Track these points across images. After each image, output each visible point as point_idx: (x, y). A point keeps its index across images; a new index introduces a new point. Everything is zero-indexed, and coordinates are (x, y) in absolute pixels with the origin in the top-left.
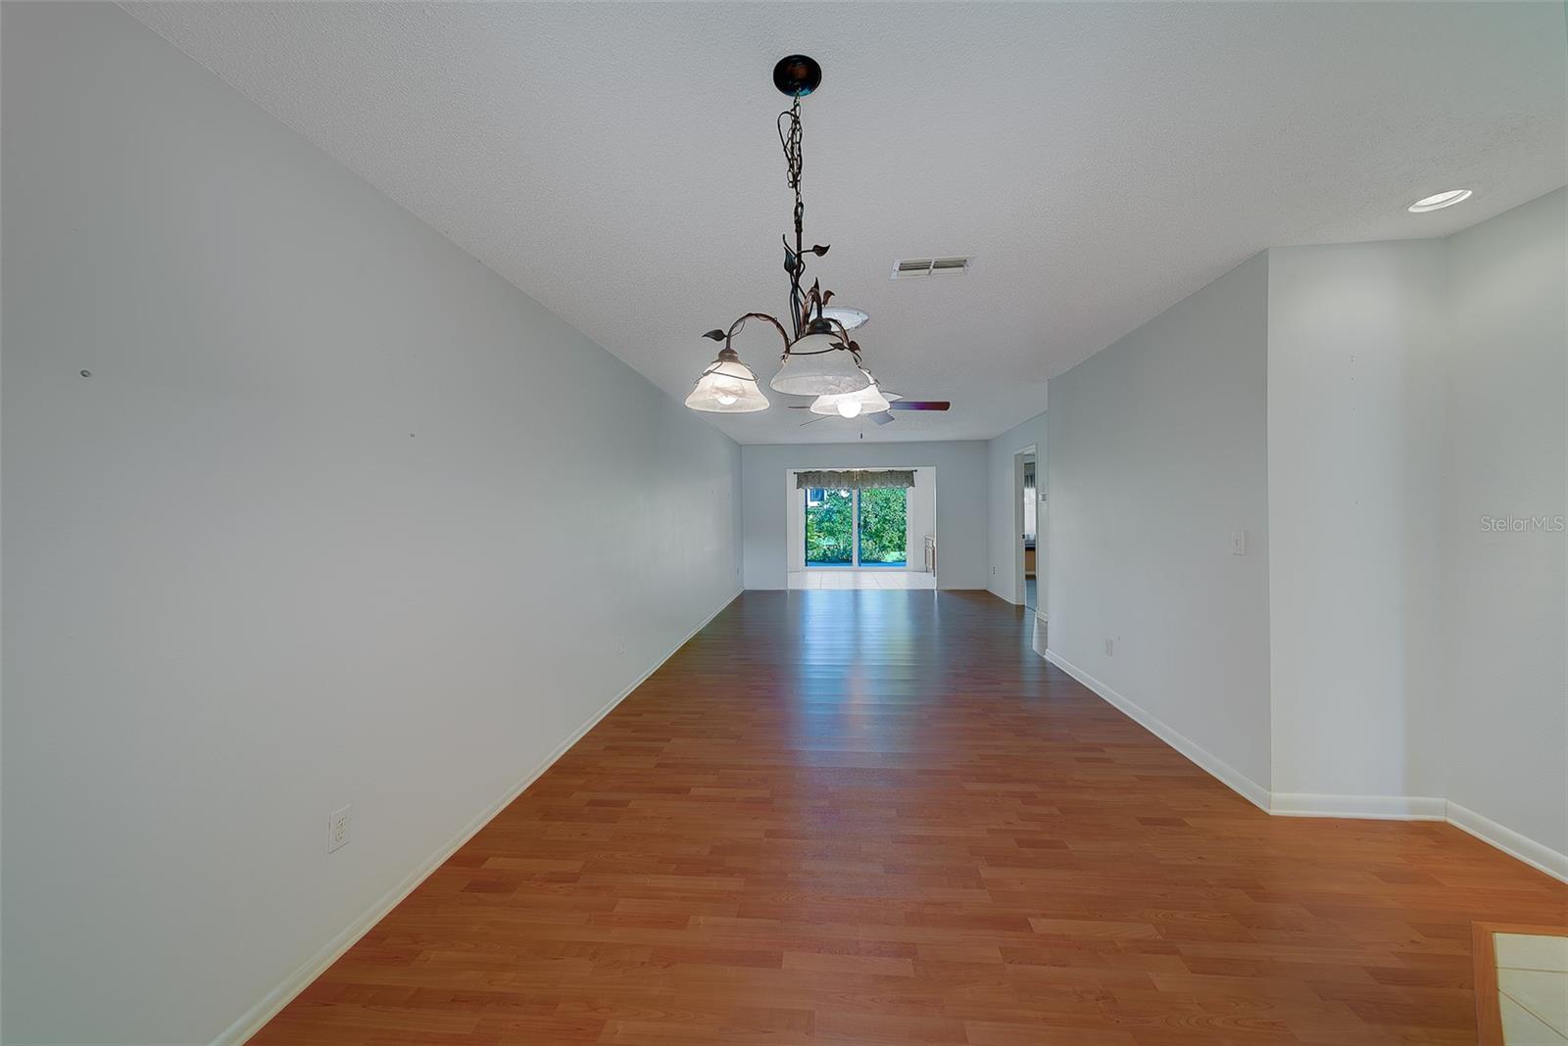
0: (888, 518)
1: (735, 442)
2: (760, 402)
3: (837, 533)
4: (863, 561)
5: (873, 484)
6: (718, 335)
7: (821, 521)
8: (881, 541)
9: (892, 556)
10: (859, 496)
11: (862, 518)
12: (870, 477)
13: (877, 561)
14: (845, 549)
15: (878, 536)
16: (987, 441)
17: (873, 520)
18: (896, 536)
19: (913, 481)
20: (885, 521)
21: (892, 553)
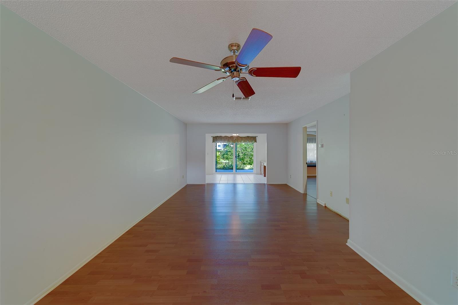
0: (246, 154)
3: (229, 159)
4: (237, 169)
5: (241, 141)
7: (224, 155)
8: (243, 161)
9: (248, 167)
10: (236, 146)
11: (237, 154)
12: (240, 139)
13: (243, 169)
14: (231, 165)
15: (242, 160)
16: (287, 124)
18: (248, 160)
19: (256, 140)
21: (248, 166)
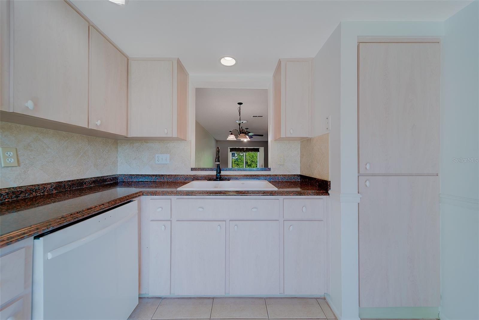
1: (216, 140)
2: (235, 139)
6: (231, 132)
10: (246, 155)
12: (248, 150)
17: (249, 161)
19: (259, 151)
20: (252, 161)
